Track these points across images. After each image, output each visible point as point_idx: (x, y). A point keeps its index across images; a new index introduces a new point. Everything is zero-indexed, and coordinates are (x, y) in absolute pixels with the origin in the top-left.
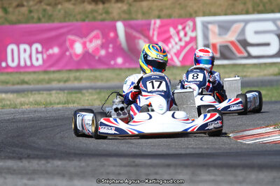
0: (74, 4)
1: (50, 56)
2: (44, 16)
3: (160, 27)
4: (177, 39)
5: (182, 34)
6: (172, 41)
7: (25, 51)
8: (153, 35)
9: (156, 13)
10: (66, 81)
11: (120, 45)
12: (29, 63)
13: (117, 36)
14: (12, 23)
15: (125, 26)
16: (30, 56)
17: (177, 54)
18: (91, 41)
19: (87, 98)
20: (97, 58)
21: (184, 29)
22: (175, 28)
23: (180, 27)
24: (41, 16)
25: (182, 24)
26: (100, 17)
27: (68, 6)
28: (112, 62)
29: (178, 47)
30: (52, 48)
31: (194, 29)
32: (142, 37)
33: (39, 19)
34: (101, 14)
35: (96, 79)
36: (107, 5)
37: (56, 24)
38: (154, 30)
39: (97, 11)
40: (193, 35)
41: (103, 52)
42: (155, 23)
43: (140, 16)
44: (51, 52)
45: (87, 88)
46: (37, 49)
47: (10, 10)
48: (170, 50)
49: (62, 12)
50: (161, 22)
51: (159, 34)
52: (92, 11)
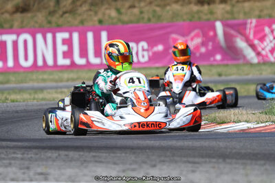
0: (182, 5)
1: (155, 54)
2: (154, 16)
3: (256, 26)
4: (271, 38)
6: (267, 40)
8: (250, 33)
9: (257, 13)
11: (219, 43)
13: (215, 35)
14: (123, 22)
15: (225, 25)
16: (137, 54)
17: (272, 51)
18: (192, 39)
20: (198, 55)
22: (270, 26)
23: (274, 27)
24: (151, 16)
26: (205, 17)
27: (176, 7)
28: (212, 59)
29: (272, 45)
30: (156, 45)
32: (239, 36)
33: (149, 20)
34: (206, 15)
36: (212, 6)
37: (165, 22)
38: (250, 29)
39: (201, 12)
42: (251, 23)
43: (241, 16)
44: (155, 49)
46: (143, 47)
47: (123, 10)
48: (266, 47)
49: (171, 13)
50: (257, 21)
51: (255, 33)
52: (198, 12)
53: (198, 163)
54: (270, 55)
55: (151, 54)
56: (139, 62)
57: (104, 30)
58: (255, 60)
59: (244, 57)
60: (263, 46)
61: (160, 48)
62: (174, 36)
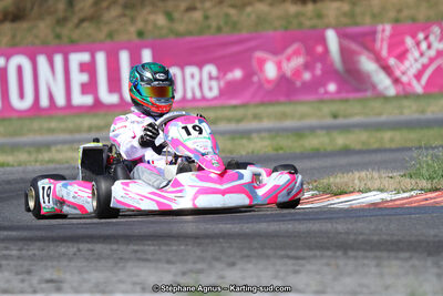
0: (271, 5)
1: (229, 83)
2: (226, 23)
3: (392, 36)
4: (417, 54)
5: (424, 46)
6: (410, 57)
7: (192, 76)
8: (381, 47)
10: (239, 120)
11: (332, 64)
12: (198, 95)
13: (326, 51)
14: (178, 34)
15: (342, 35)
16: (200, 85)
17: (418, 76)
18: (289, 59)
20: (298, 84)
21: (426, 38)
22: (414, 36)
23: (421, 36)
24: (222, 23)
25: (423, 30)
26: (308, 23)
27: (262, 8)
28: (322, 90)
29: (418, 66)
30: (231, 70)
31: (442, 37)
32: (366, 53)
33: (219, 29)
34: (311, 19)
35: (284, 116)
36: (319, 5)
37: (244, 33)
38: (382, 40)
39: (303, 15)
40: (441, 46)
41: (307, 76)
42: (383, 31)
43: (368, 20)
44: (230, 76)
45: (258, 131)
46: (210, 73)
47: (176, 15)
48: (408, 69)
49: (253, 16)
50: (393, 28)
51: (391, 48)
52: (297, 15)
53: (303, 258)
54: (414, 83)
55: (222, 83)
56: (204, 98)
57: (146, 47)
58: (392, 91)
59: (374, 87)
60: (403, 68)
61: (237, 74)
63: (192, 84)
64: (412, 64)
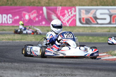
1: (15, 20)
2: (13, 3)
3: (61, 10)
4: (68, 15)
5: (70, 13)
6: (66, 16)
7: (5, 17)
8: (58, 13)
9: (60, 4)
11: (44, 16)
12: (6, 22)
13: (43, 13)
15: (47, 9)
16: (7, 20)
17: (68, 21)
18: (32, 14)
19: (30, 38)
20: (34, 21)
21: (71, 11)
22: (67, 10)
23: (69, 10)
24: (12, 3)
25: (70, 9)
26: (36, 5)
28: (41, 23)
29: (68, 19)
30: (16, 16)
31: (75, 11)
32: (53, 14)
33: (11, 4)
34: (37, 3)
37: (18, 6)
38: (58, 11)
39: (35, 2)
40: (75, 14)
41: (37, 19)
42: (59, 8)
43: (53, 5)
44: (15, 18)
46: (10, 17)
49: (21, 2)
50: (62, 8)
51: (61, 13)
52: (33, 2)
54: (67, 23)
55: (13, 20)
56: (8, 23)
60: (64, 19)
61: (18, 17)
62: (24, 12)
63: (4, 19)
64: (66, 18)
